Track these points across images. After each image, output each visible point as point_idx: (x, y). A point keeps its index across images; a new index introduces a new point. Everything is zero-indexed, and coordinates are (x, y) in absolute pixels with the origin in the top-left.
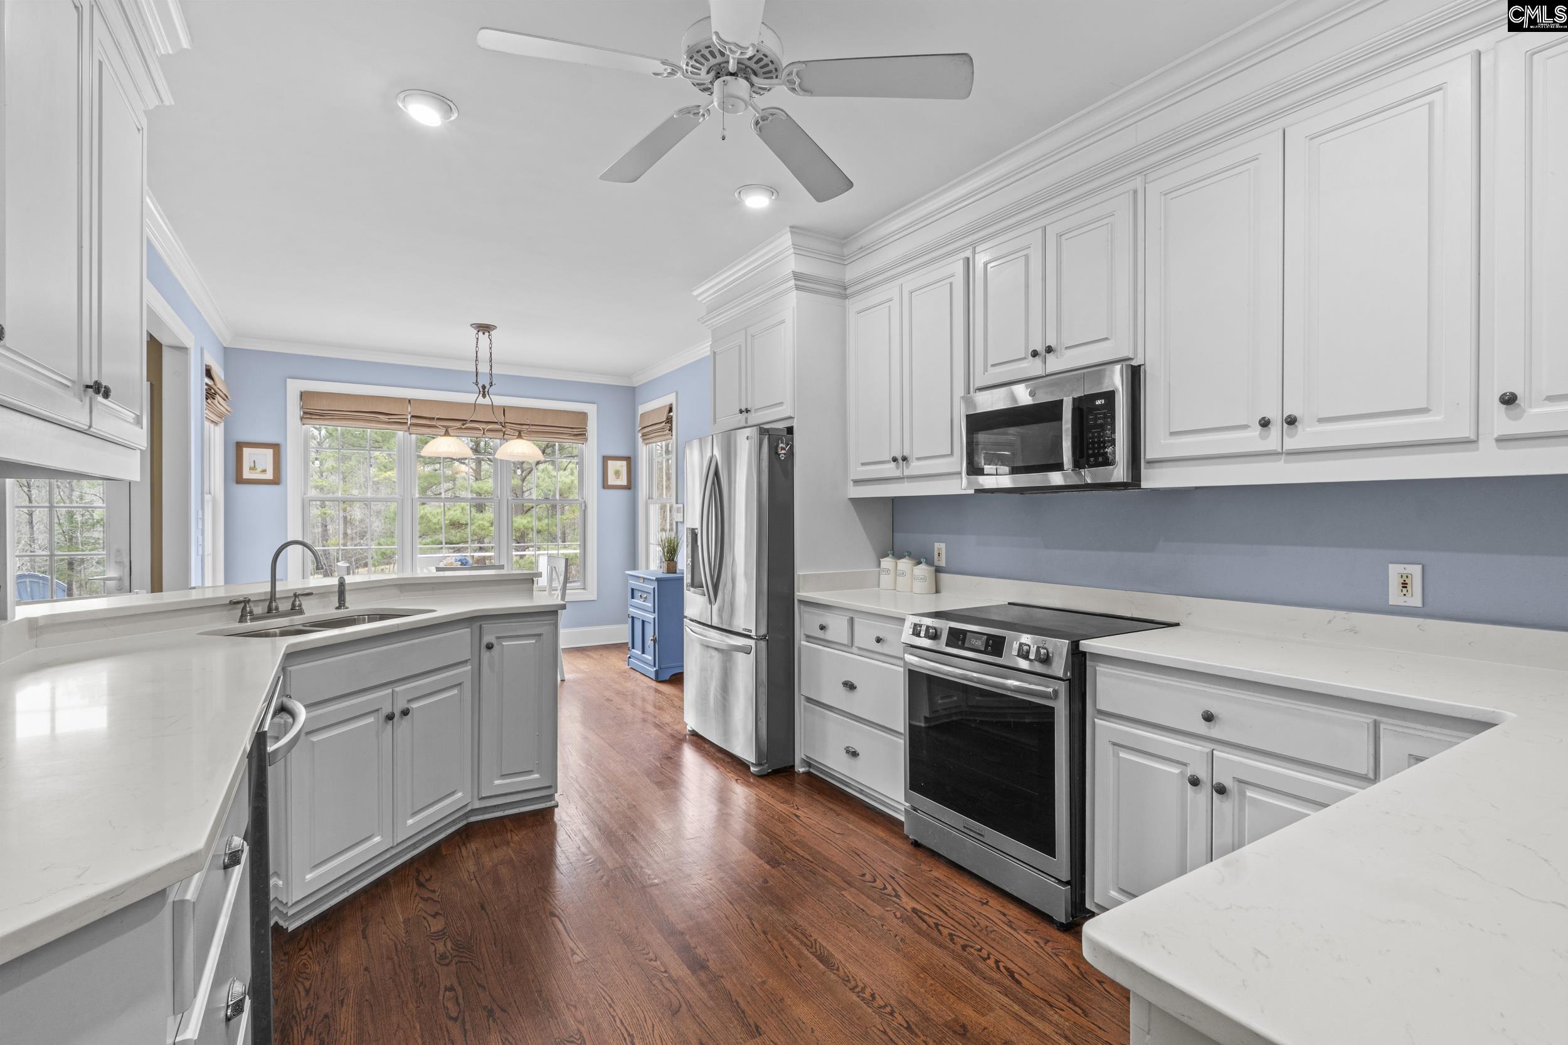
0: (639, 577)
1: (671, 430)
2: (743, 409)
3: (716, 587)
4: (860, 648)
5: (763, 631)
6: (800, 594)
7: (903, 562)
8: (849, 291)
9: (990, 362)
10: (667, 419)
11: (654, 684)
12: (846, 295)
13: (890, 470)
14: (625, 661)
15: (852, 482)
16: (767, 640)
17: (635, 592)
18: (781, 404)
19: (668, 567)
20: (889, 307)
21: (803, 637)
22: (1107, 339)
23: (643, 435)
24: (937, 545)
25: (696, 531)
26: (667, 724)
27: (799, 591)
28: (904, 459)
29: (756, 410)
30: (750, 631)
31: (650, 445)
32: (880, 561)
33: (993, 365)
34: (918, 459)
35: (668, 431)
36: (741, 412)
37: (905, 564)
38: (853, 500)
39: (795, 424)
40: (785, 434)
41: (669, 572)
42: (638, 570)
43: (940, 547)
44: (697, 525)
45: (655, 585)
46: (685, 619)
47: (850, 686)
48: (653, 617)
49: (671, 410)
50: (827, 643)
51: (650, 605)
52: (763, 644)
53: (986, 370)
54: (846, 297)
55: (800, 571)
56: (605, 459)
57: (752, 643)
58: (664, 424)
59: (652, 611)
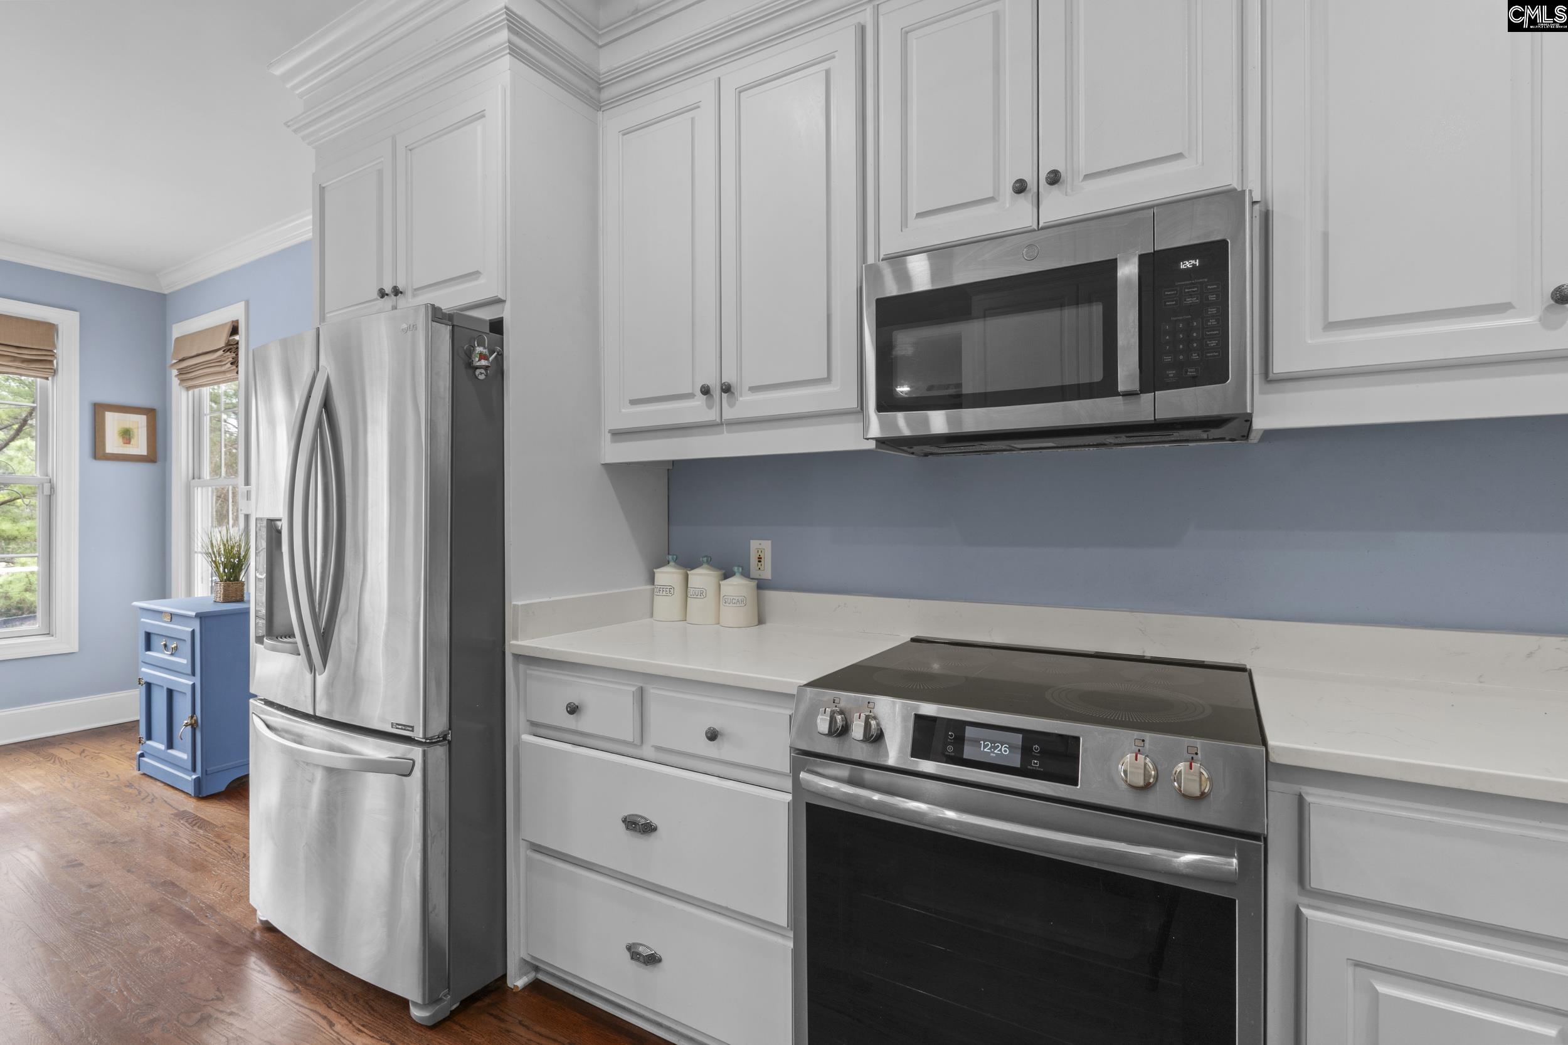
0: (161, 612)
1: (235, 362)
2: (388, 289)
3: (325, 638)
4: (659, 749)
5: (439, 724)
6: (519, 643)
7: (701, 574)
8: (605, 95)
9: (914, 209)
10: (228, 344)
11: (191, 805)
12: (599, 102)
13: (696, 410)
14: (133, 759)
15: (608, 436)
16: (450, 742)
17: (154, 640)
18: (476, 274)
19: (225, 590)
20: (693, 119)
21: (523, 724)
22: (1179, 156)
23: (181, 372)
24: (754, 545)
25: (279, 523)
26: (211, 908)
27: (516, 638)
28: (727, 389)
29: (417, 291)
30: (412, 729)
31: (196, 390)
32: (654, 573)
33: (920, 215)
34: (754, 389)
35: (229, 365)
36: (382, 294)
37: (702, 577)
38: (609, 467)
39: (507, 313)
40: (488, 331)
41: (227, 599)
42: (170, 597)
43: (761, 547)
44: (279, 511)
45: (196, 625)
46: (251, 701)
47: (640, 827)
48: (191, 683)
49: (235, 330)
50: (581, 739)
51: (184, 661)
52: (439, 753)
53: (904, 223)
54: (598, 106)
55: (517, 599)
56: (98, 411)
57: (416, 753)
58: (221, 352)
59: (189, 671)
